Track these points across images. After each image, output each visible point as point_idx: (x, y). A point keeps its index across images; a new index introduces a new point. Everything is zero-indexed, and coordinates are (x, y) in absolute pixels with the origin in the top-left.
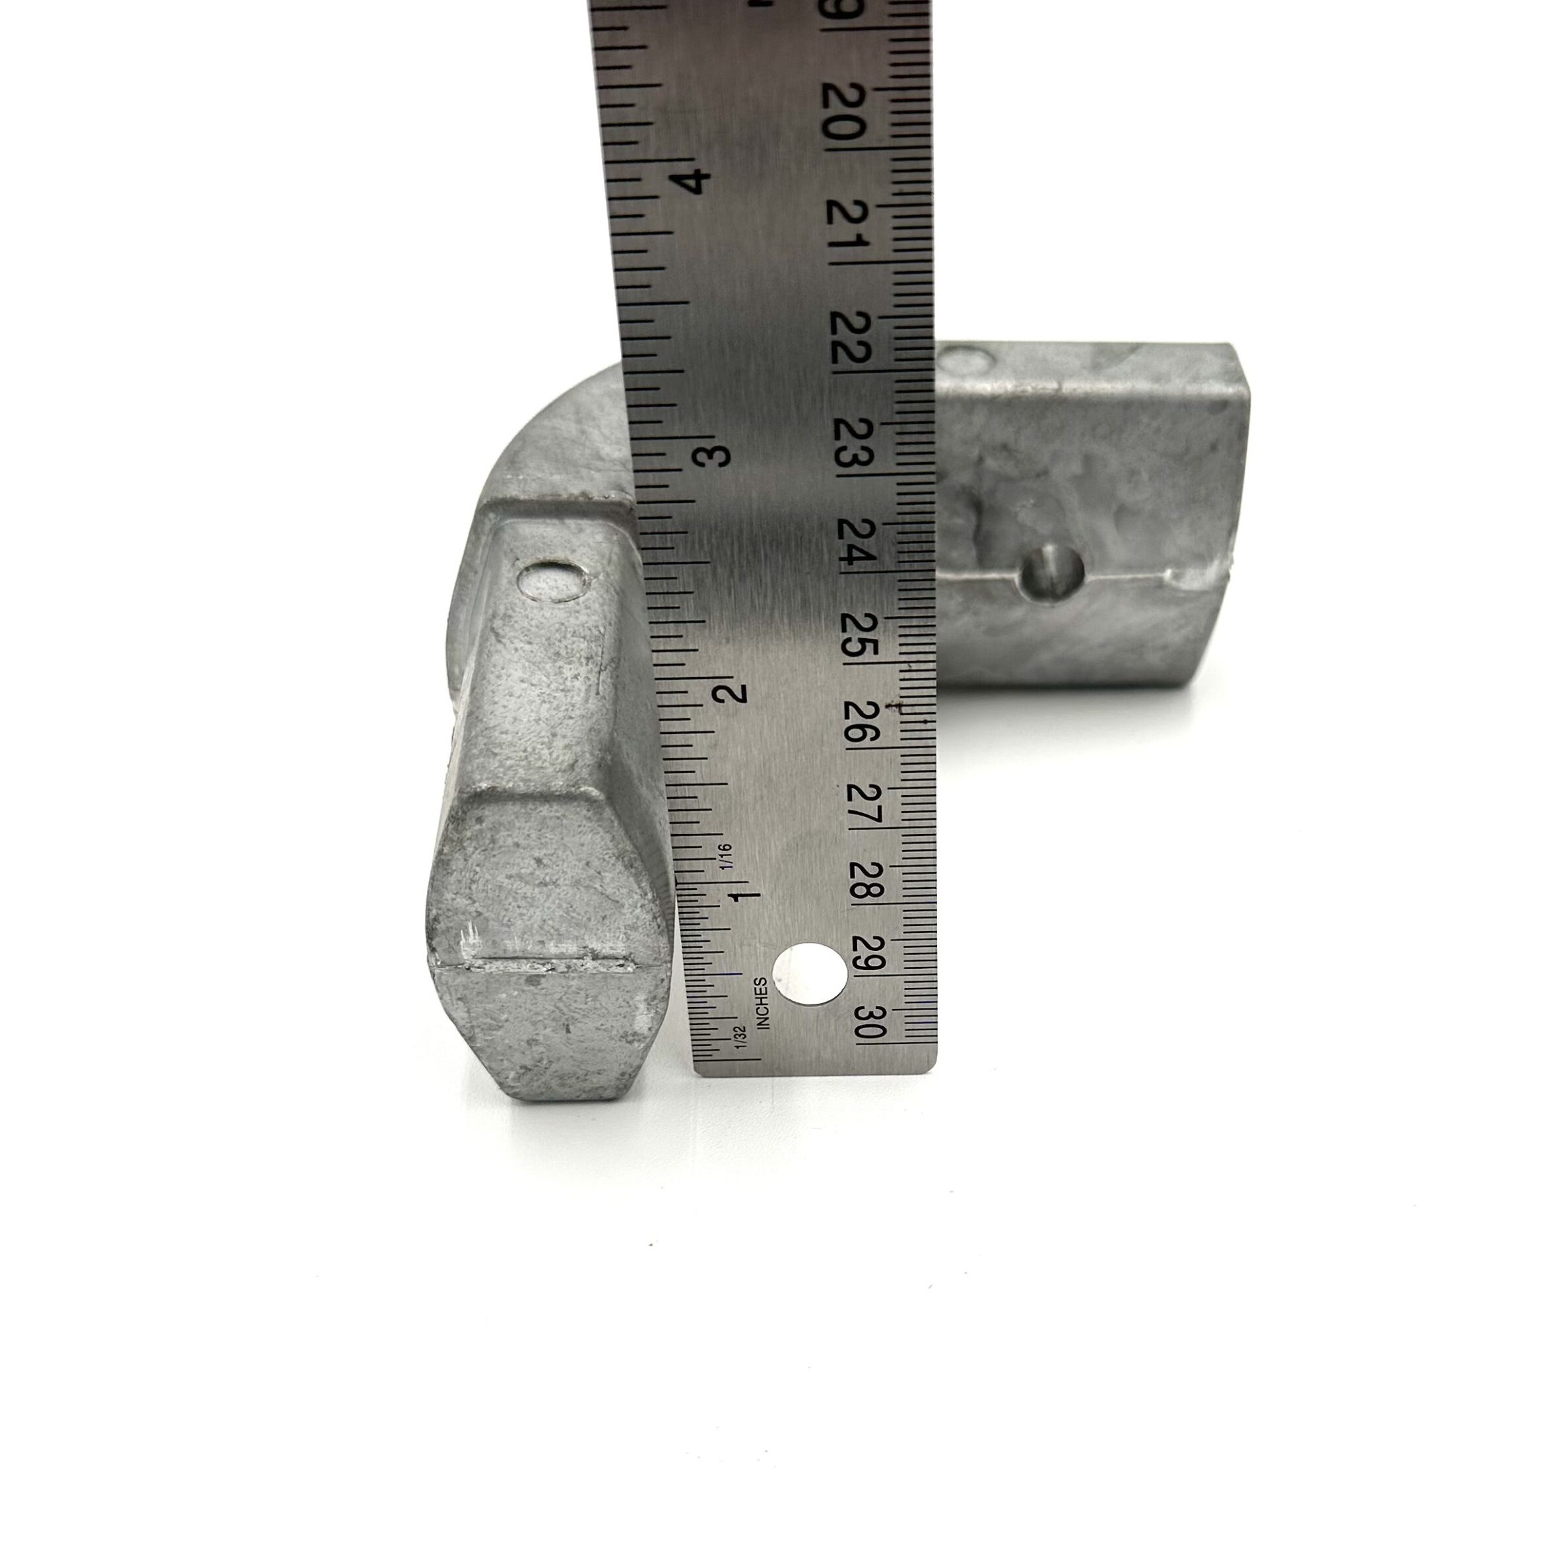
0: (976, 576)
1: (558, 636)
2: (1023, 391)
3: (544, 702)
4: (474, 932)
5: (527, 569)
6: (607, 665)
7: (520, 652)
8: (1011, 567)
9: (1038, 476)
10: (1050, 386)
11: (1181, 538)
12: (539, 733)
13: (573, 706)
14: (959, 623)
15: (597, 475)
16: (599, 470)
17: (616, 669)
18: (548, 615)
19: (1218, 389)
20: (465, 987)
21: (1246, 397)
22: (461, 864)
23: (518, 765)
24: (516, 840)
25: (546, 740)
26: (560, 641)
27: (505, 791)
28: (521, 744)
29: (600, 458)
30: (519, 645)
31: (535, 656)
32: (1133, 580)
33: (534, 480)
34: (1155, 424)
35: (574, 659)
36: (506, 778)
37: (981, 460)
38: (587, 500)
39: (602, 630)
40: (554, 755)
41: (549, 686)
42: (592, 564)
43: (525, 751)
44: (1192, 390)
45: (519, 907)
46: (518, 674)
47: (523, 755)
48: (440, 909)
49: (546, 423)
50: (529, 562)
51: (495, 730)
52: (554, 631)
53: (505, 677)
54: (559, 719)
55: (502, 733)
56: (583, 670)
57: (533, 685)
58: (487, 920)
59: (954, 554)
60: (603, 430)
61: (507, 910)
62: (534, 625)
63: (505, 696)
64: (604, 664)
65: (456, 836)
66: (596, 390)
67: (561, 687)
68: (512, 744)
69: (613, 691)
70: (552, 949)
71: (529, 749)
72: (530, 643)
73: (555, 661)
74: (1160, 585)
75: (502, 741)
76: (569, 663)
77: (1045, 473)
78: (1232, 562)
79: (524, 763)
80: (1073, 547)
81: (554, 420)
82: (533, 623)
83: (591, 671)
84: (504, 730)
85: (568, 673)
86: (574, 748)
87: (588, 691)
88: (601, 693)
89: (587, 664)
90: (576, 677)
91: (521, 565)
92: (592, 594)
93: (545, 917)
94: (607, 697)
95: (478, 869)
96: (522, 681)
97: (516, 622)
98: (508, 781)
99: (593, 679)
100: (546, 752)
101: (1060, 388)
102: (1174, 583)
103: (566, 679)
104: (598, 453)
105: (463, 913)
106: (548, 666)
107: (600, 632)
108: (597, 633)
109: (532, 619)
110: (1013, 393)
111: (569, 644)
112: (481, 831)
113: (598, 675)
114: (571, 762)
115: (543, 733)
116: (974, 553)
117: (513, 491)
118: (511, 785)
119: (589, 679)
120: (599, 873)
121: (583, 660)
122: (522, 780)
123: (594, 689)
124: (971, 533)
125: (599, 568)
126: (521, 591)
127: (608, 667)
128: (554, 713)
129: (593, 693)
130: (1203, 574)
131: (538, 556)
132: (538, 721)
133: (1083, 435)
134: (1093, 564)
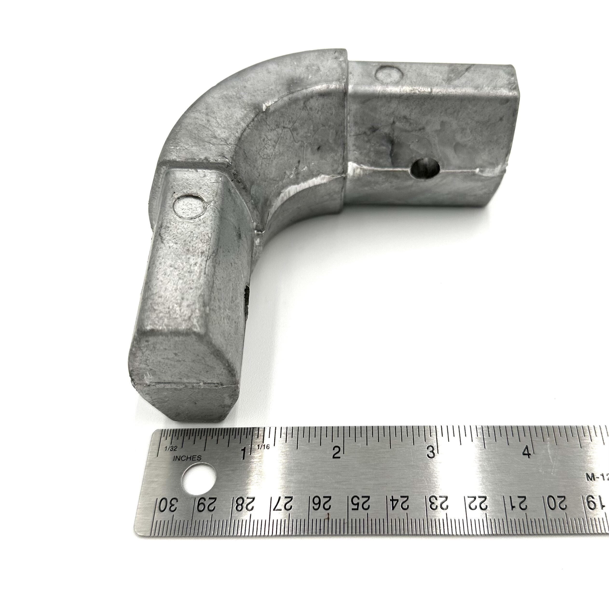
0: (391, 169)
1: (189, 239)
2: (414, 93)
3: (180, 278)
4: (150, 374)
5: (178, 198)
6: (211, 255)
7: (171, 248)
8: (407, 167)
9: (420, 130)
10: (427, 90)
11: (484, 157)
12: (176, 298)
13: (193, 281)
14: (383, 186)
15: (213, 148)
16: (214, 144)
17: (215, 257)
18: (186, 226)
19: (505, 92)
20: (148, 391)
21: (518, 97)
22: (141, 354)
23: (165, 317)
24: (164, 347)
25: (179, 301)
26: (190, 242)
27: (158, 331)
28: (167, 304)
29: (215, 137)
30: (171, 244)
31: (178, 251)
32: (461, 172)
33: (184, 150)
34: (475, 109)
35: (196, 253)
36: (159, 324)
37: (394, 122)
38: (207, 162)
39: (210, 235)
40: (182, 311)
41: (183, 269)
42: (208, 196)
43: (169, 308)
44: (493, 93)
45: (169, 368)
46: (169, 262)
47: (167, 310)
48: (134, 368)
49: (192, 115)
50: (180, 195)
51: (156, 295)
52: (188, 236)
53: (163, 264)
54: (186, 289)
55: (159, 297)
56: (199, 260)
57: (175, 269)
58: (155, 372)
59: (381, 161)
60: (218, 120)
61: (164, 369)
62: (179, 232)
63: (162, 275)
64: (209, 256)
65: (137, 346)
66: (216, 95)
67: (189, 270)
68: (163, 304)
69: (213, 270)
70: (185, 380)
71: (171, 307)
72: (176, 243)
73: (187, 254)
74: (474, 174)
75: (159, 302)
76: (193, 256)
77: (423, 128)
78: (507, 165)
79: (168, 315)
80: (435, 159)
81: (196, 114)
82: (179, 231)
83: (202, 261)
84: (160, 295)
85: (192, 261)
86: (191, 306)
87: (200, 272)
88: (207, 273)
89: (201, 257)
90: (196, 264)
91: (176, 197)
92: (207, 214)
93: (181, 371)
94: (209, 274)
95: (149, 356)
96: (171, 266)
97: (171, 230)
98: (160, 326)
99: (204, 265)
100: (178, 309)
101: (431, 92)
102: (480, 173)
103: (191, 265)
104: (214, 134)
105: (144, 369)
106: (183, 257)
107: (209, 237)
108: (207, 237)
109: (178, 229)
110: (410, 94)
111: (194, 244)
112: (148, 345)
113: (206, 262)
114: (189, 315)
115: (178, 298)
116: (390, 160)
117: (173, 157)
118: (161, 328)
119: (202, 265)
120: (203, 358)
121: (200, 254)
122: (166, 325)
123: (203, 270)
124: (389, 153)
125: (212, 199)
126: (174, 211)
127: (211, 256)
128: (184, 285)
129: (202, 274)
130: (493, 171)
131: (184, 191)
132: (176, 290)
133: (441, 113)
134: (443, 166)
